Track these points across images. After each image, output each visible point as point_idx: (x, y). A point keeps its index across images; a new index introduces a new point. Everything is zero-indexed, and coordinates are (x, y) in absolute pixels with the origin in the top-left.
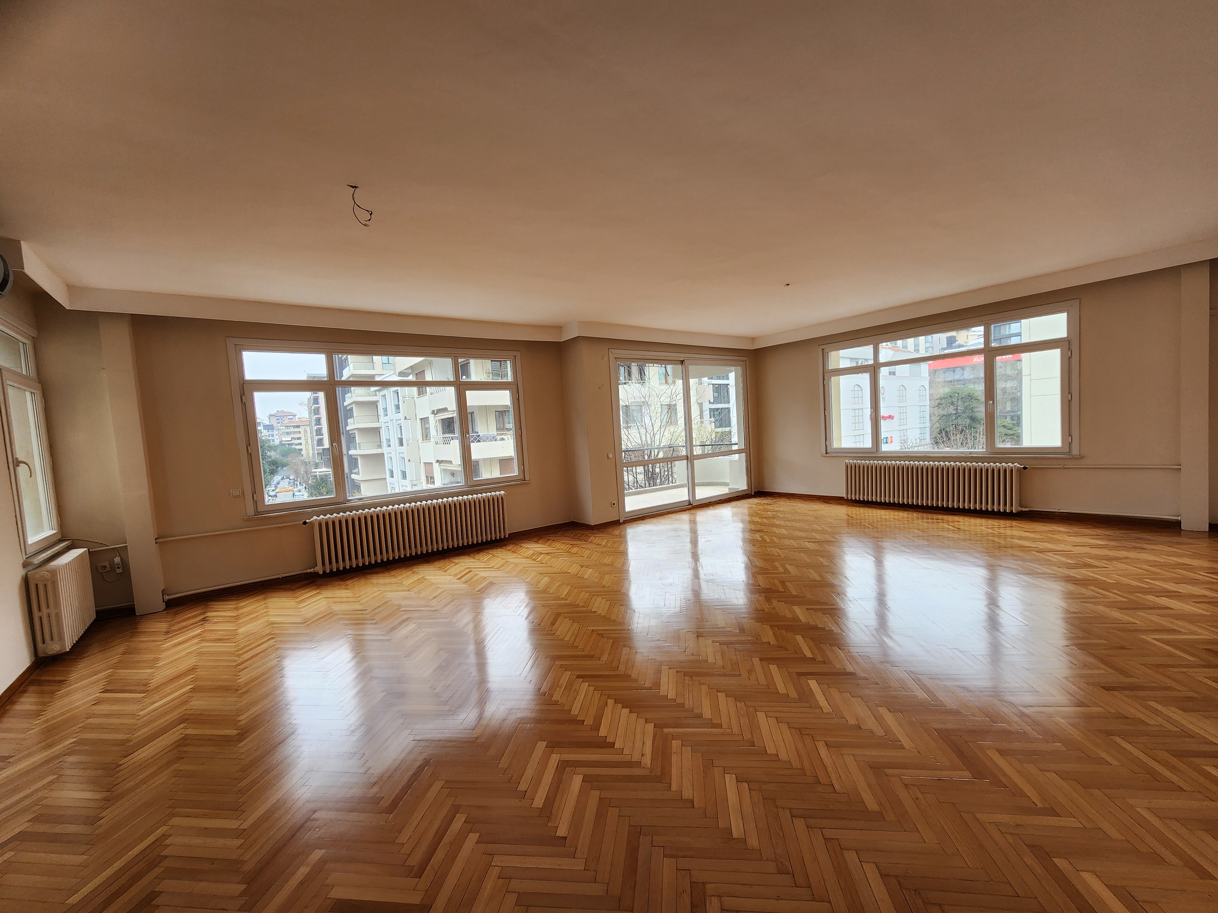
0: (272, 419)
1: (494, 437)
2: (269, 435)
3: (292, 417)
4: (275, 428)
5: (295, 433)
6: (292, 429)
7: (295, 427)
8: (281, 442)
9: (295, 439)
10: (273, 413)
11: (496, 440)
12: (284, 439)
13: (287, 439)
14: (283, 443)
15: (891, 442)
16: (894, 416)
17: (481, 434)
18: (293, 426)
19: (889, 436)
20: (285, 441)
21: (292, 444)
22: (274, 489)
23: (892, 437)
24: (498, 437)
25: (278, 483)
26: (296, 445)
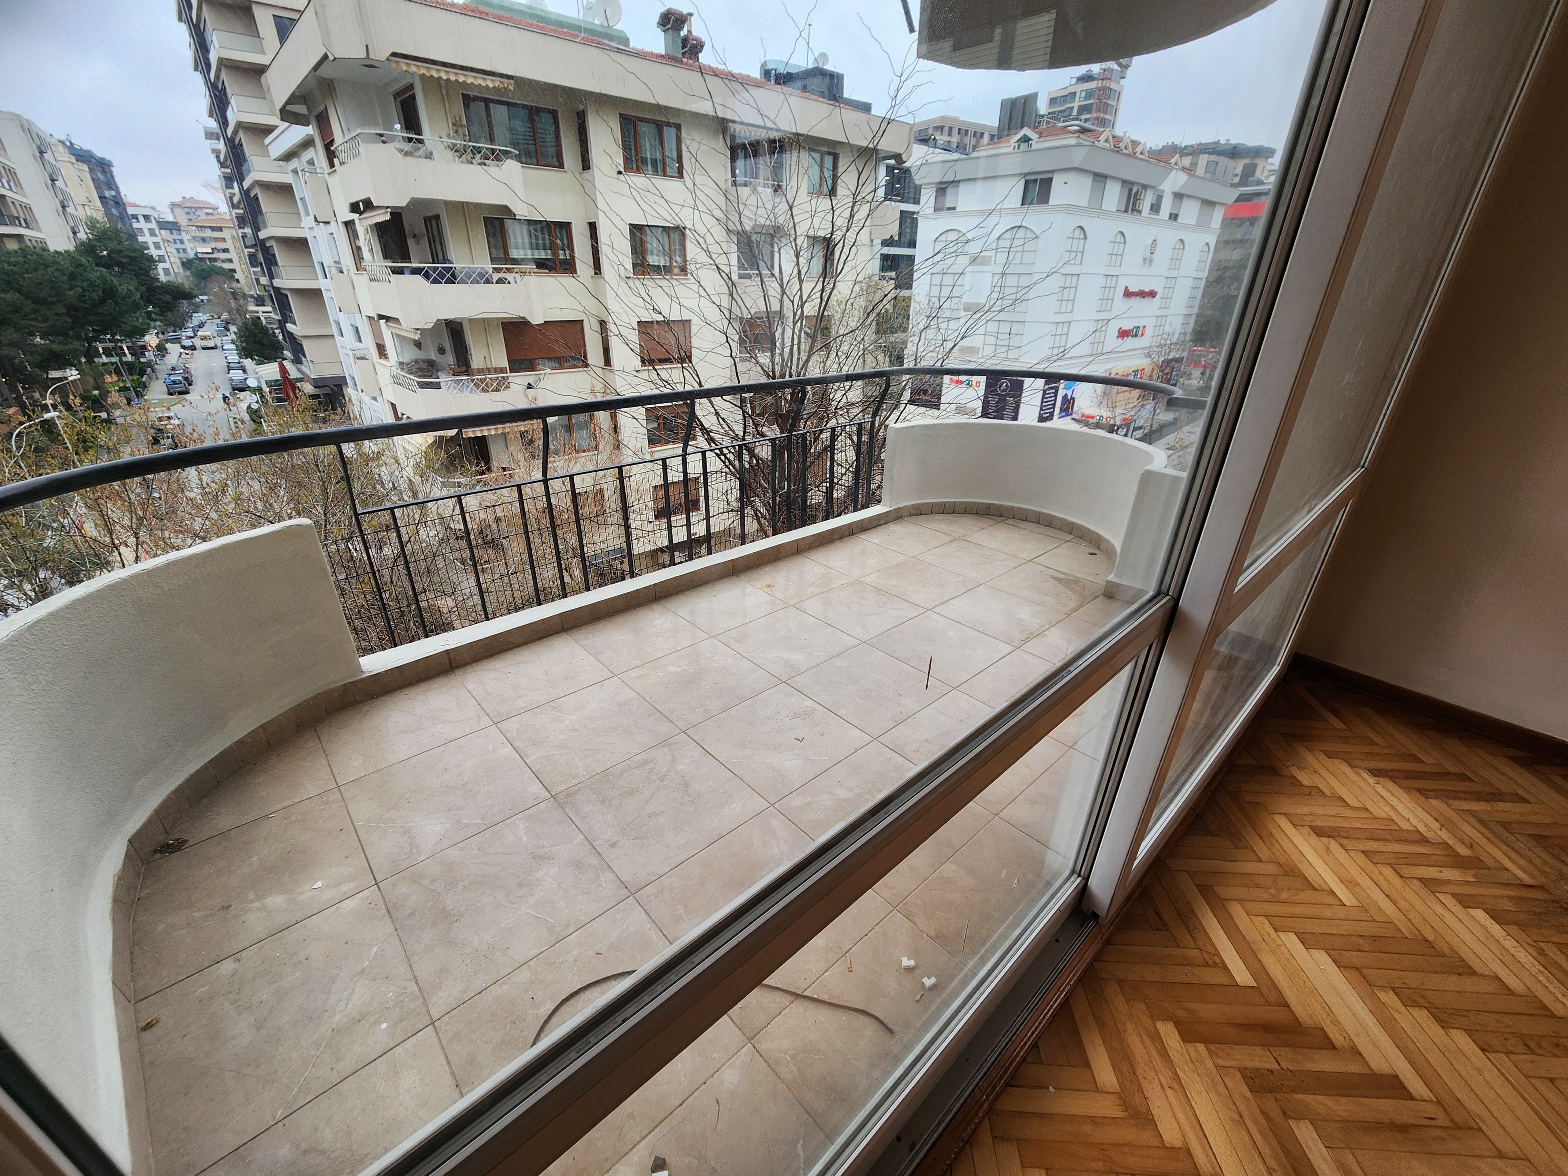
0: (177, 211)
1: (481, 275)
2: (175, 240)
3: (211, 211)
4: (182, 228)
5: (216, 240)
6: (208, 233)
7: (213, 229)
8: (196, 254)
9: (219, 251)
10: (178, 199)
11: (488, 281)
12: (199, 250)
13: (204, 250)
14: (200, 256)
15: (1142, 335)
16: (1156, 293)
17: (457, 265)
18: (210, 227)
19: (1141, 325)
20: (203, 253)
21: (215, 260)
22: (192, 335)
23: (1145, 327)
24: (496, 277)
25: (201, 325)
26: (223, 261)
